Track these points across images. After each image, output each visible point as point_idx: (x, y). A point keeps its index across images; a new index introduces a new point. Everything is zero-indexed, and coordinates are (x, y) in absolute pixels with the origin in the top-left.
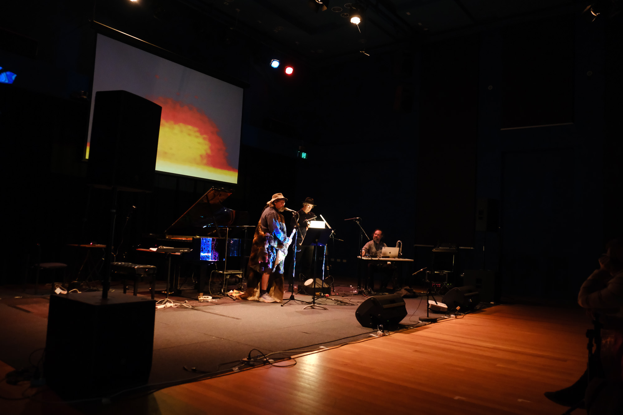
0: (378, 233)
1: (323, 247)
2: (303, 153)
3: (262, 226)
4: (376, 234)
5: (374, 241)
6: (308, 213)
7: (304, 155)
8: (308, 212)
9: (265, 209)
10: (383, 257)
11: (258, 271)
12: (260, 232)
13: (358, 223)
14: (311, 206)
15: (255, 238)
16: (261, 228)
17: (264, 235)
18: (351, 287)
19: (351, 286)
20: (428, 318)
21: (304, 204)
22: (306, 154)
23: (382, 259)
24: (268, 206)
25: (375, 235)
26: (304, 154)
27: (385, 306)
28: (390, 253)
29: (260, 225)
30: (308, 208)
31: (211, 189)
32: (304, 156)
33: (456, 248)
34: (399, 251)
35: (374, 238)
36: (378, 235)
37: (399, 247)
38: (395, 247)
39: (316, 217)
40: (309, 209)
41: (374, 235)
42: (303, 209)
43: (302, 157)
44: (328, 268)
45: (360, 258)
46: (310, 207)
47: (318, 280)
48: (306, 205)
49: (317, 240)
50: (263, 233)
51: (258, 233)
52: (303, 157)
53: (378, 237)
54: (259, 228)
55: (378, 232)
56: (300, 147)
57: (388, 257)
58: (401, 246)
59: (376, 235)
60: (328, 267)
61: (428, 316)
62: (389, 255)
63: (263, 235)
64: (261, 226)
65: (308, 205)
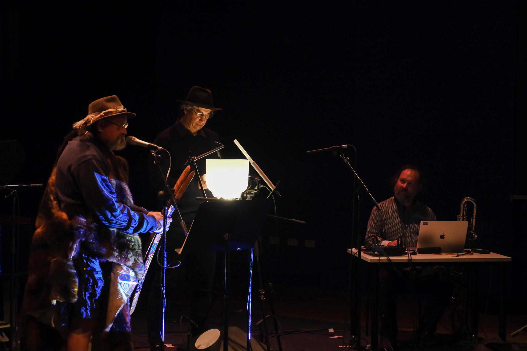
0: (410, 178)
1: (246, 253)
3: (60, 195)
4: (403, 181)
5: (396, 200)
6: (199, 131)
8: (199, 128)
9: (67, 144)
10: (422, 251)
11: (53, 325)
12: (53, 211)
13: (346, 160)
14: (205, 113)
15: (39, 230)
16: (57, 198)
17: (69, 222)
18: (332, 334)
19: (331, 330)
21: (184, 106)
23: (419, 257)
24: (76, 133)
25: (399, 183)
28: (442, 237)
29: (51, 192)
30: (198, 120)
34: (468, 231)
35: (396, 192)
36: (409, 184)
37: (468, 217)
38: (455, 220)
39: (223, 147)
40: (201, 120)
41: (396, 182)
42: (181, 121)
44: (261, 294)
45: (357, 255)
46: (202, 115)
47: (234, 331)
48: (190, 112)
49: (226, 236)
50: (64, 216)
51: (49, 215)
53: (409, 189)
54: (51, 200)
55: (407, 173)
57: (438, 251)
58: (475, 214)
59: (405, 185)
60: (262, 291)
62: (439, 242)
63: (65, 220)
64: (56, 194)
65: (199, 111)
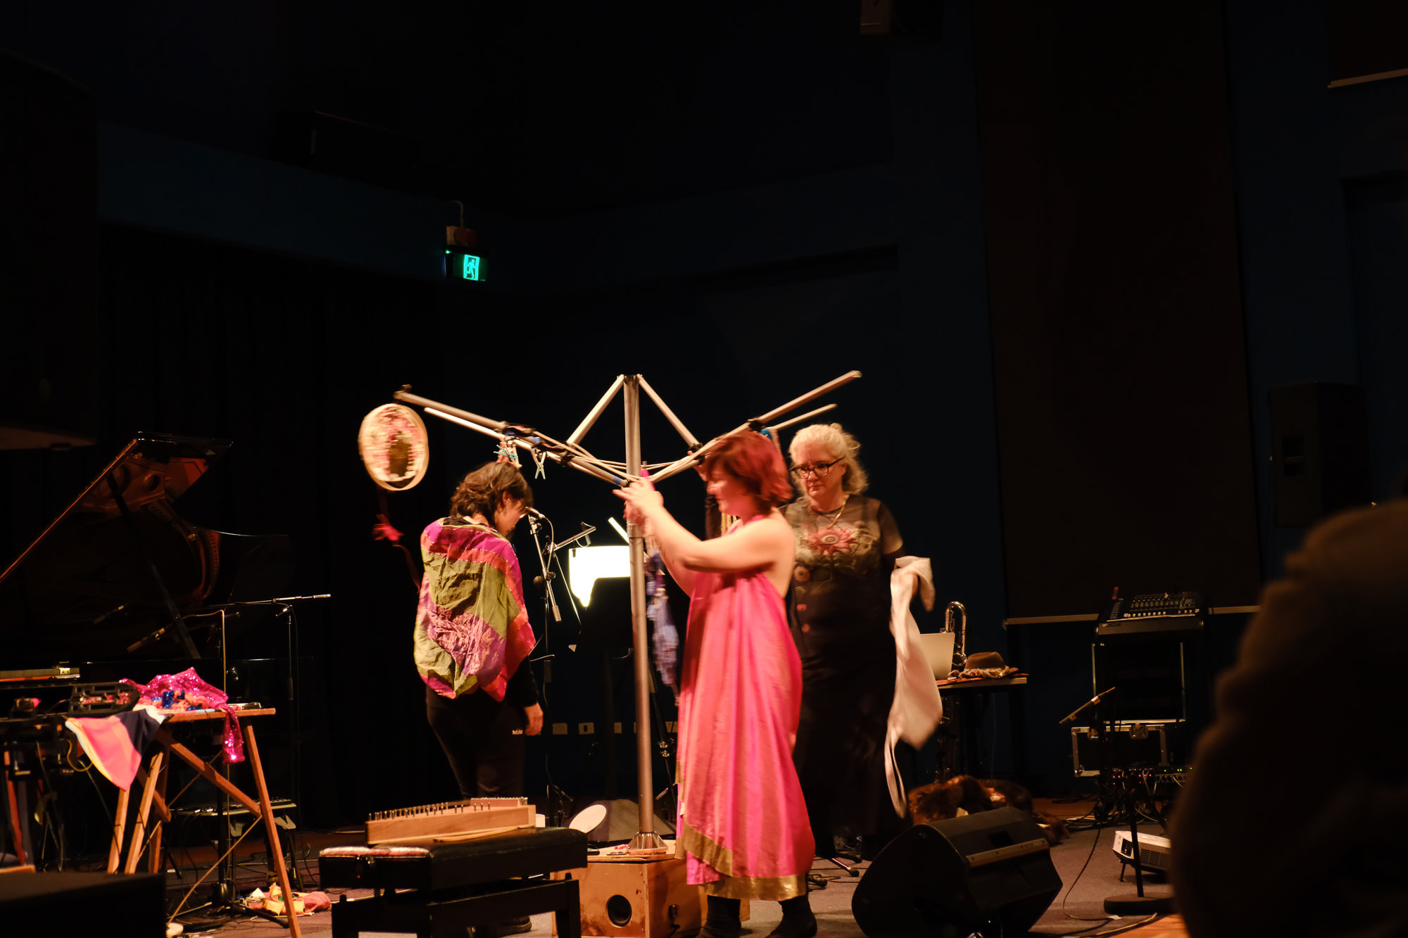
2: (467, 257)
7: (471, 264)
20: (1141, 899)
22: (478, 259)
26: (470, 259)
27: (977, 858)
31: (130, 446)
32: (471, 271)
33: (1197, 611)
34: (956, 649)
38: (938, 631)
39: (593, 529)
43: (465, 276)
44: (663, 749)
52: (469, 275)
56: (450, 231)
58: (964, 626)
60: (663, 745)
61: (1140, 893)
